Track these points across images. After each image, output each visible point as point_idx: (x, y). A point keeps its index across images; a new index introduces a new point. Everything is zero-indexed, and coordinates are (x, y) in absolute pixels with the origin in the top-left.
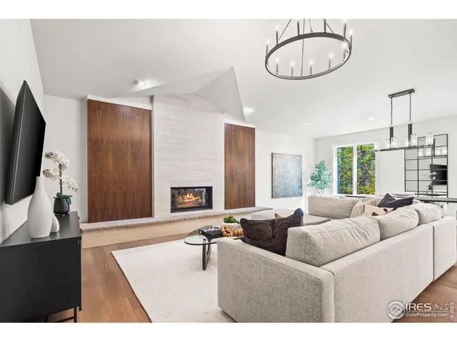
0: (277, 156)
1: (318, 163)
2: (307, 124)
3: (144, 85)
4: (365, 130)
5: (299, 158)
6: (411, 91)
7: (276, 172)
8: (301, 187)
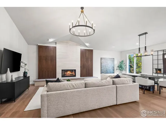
0: (103, 59)
1: (121, 61)
2: (113, 47)
3: (51, 40)
4: (135, 48)
5: (113, 59)
6: (146, 33)
7: (103, 64)
8: (114, 70)
